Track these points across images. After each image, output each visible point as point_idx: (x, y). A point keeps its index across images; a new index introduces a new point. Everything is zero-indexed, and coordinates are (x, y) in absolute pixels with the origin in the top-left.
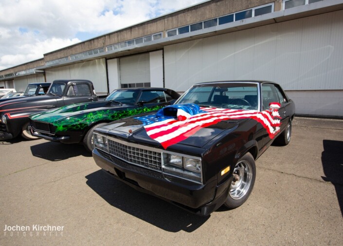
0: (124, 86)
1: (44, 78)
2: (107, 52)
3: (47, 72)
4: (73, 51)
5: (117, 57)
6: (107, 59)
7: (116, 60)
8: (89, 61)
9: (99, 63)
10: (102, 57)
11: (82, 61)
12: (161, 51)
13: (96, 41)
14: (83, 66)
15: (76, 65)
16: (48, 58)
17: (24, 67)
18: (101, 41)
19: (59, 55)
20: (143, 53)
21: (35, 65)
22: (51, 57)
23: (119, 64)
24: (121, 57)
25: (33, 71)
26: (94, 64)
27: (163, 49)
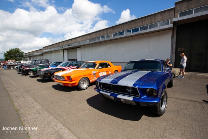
0: (69, 60)
1: (42, 56)
2: (64, 47)
3: (44, 54)
4: (53, 46)
5: (67, 49)
6: (64, 50)
7: (67, 50)
8: (58, 50)
9: (61, 51)
10: (62, 49)
11: (55, 51)
12: (80, 48)
13: (60, 43)
14: (56, 52)
15: (53, 52)
16: (44, 49)
17: (36, 52)
18: (62, 43)
19: (48, 48)
20: (75, 48)
21: (40, 51)
22: (46, 48)
23: (68, 52)
24: (68, 49)
25: (38, 53)
26: (60, 52)
27: (81, 47)
